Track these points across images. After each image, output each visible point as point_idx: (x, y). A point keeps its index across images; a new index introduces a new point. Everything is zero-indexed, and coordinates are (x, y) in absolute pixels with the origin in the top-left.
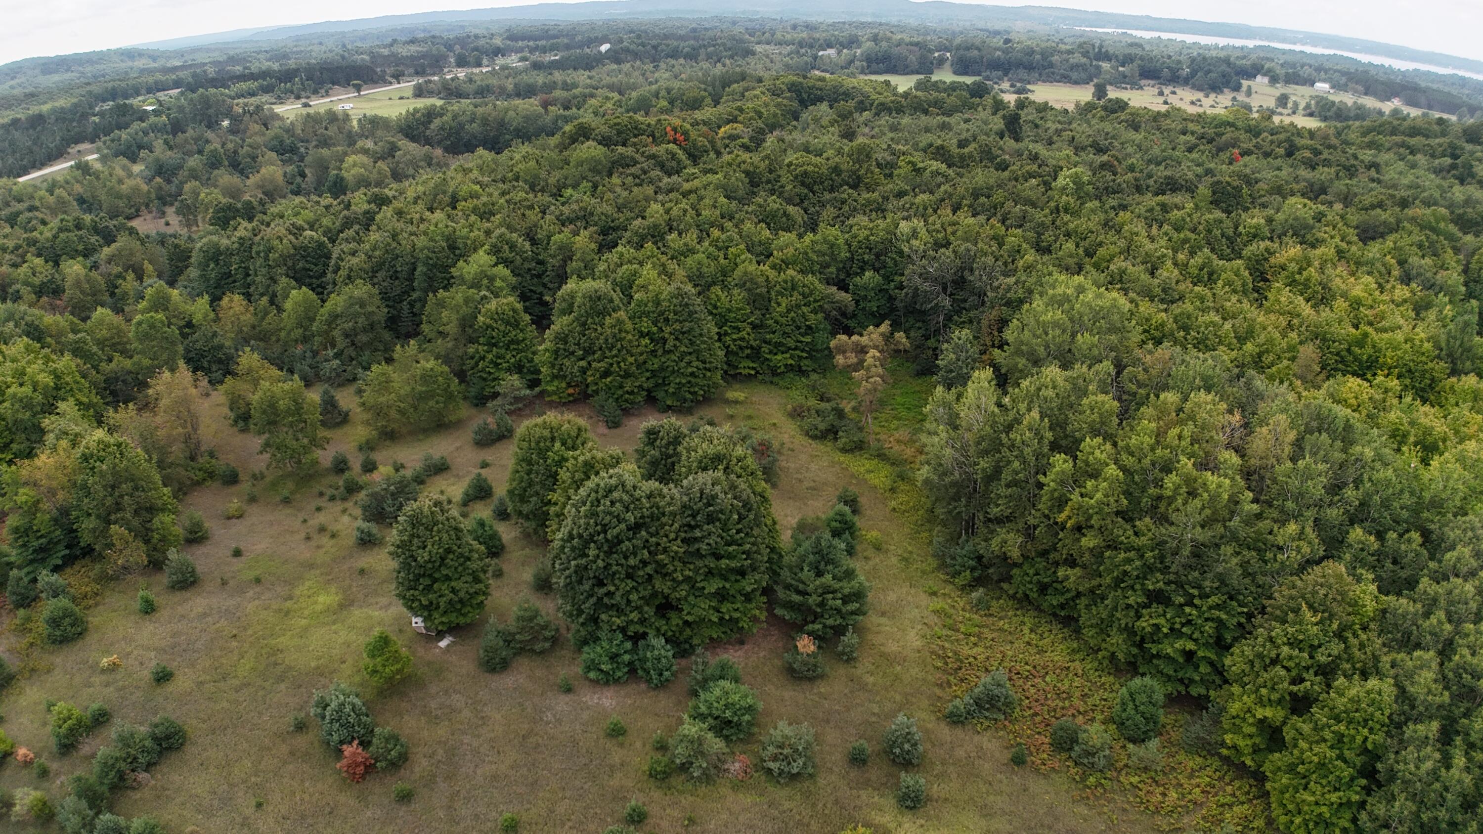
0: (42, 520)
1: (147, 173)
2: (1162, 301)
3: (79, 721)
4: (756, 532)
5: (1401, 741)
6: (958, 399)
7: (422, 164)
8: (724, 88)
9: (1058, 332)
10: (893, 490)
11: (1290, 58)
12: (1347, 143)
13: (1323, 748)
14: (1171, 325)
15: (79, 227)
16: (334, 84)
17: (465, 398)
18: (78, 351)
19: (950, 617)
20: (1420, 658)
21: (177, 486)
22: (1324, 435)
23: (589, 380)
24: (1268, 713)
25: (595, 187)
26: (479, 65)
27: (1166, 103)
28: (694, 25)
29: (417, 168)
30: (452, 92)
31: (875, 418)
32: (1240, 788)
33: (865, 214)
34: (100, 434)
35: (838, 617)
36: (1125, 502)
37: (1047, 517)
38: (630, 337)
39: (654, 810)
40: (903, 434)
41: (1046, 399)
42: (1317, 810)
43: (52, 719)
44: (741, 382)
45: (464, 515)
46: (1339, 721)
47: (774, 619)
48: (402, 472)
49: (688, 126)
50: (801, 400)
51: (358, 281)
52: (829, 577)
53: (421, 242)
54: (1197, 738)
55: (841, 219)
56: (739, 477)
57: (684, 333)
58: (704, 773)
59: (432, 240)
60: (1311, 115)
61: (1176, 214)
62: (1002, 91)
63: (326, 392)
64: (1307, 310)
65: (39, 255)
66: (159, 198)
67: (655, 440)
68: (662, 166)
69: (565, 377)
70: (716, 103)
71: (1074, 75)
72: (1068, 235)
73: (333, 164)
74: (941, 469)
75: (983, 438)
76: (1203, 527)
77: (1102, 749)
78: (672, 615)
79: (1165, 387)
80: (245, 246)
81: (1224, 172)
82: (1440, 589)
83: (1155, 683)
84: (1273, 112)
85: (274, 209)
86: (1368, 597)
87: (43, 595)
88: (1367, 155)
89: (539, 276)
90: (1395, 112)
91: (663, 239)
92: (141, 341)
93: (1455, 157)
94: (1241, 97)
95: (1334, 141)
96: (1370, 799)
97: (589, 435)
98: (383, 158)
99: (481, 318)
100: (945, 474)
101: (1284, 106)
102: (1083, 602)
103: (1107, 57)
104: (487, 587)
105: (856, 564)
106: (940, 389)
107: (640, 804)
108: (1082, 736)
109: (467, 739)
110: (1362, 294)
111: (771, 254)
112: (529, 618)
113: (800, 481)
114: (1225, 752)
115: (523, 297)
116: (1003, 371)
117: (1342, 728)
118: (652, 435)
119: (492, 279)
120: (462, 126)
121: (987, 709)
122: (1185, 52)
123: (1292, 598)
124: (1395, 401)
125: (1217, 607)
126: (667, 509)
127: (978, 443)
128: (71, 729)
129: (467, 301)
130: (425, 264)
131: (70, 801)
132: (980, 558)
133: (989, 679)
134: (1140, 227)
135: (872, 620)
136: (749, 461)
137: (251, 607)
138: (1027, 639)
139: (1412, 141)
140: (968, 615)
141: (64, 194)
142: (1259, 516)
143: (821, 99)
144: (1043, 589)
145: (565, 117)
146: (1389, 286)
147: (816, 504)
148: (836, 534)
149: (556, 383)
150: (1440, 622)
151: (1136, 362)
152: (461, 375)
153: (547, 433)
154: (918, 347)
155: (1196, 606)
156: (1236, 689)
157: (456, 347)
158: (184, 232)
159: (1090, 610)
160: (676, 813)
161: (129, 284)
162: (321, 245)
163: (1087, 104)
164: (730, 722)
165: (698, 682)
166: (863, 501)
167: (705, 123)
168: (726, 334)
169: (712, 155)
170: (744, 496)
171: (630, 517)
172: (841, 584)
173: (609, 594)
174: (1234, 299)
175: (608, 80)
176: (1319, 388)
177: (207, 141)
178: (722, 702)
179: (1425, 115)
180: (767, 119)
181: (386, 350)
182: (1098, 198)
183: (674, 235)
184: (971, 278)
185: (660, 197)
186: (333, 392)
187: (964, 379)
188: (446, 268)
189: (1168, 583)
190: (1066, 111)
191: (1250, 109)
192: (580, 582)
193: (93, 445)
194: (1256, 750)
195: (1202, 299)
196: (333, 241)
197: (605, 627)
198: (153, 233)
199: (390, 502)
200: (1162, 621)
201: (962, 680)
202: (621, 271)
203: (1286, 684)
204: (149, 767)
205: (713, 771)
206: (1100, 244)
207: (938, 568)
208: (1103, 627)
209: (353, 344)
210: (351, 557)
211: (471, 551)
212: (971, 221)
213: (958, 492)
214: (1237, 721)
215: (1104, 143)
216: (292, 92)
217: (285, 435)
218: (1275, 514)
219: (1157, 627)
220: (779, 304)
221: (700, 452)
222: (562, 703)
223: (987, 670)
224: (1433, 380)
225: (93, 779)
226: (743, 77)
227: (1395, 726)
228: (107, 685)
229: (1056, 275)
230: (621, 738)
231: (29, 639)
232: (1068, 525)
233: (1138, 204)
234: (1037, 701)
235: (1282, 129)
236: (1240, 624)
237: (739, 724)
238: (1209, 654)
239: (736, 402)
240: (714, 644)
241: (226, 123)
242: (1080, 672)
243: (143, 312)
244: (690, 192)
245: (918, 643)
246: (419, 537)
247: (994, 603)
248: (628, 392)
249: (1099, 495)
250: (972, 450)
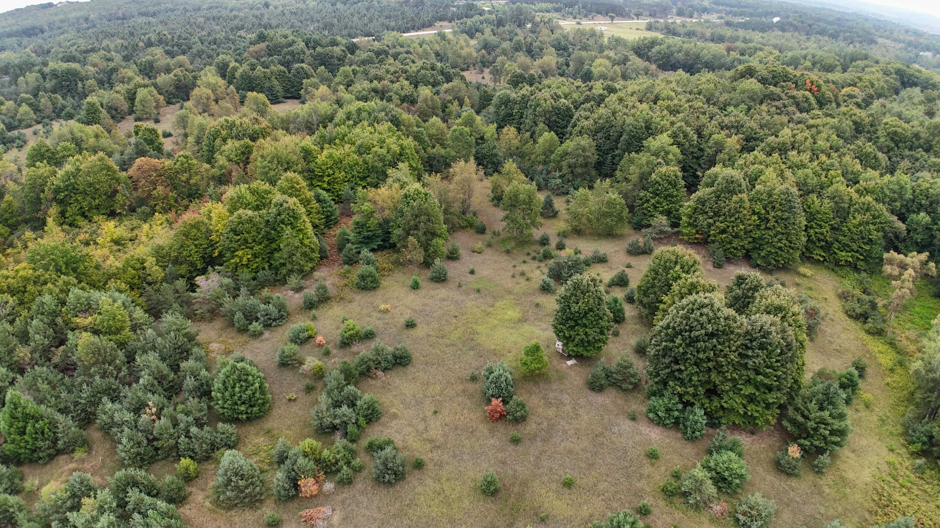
0: (373, 222)
1: (478, 46)
3: (357, 333)
4: (789, 365)
7: (642, 72)
8: (851, 62)
10: (892, 370)
15: (433, 69)
16: (598, 13)
17: (629, 222)
18: (417, 138)
19: (896, 470)
21: (451, 226)
23: (712, 232)
25: (749, 109)
26: (691, 17)
28: (839, 16)
29: (638, 74)
30: (671, 31)
31: (897, 317)
33: (930, 171)
34: (417, 185)
35: (823, 442)
38: (745, 212)
39: (656, 511)
40: (912, 334)
43: (343, 327)
44: (812, 263)
45: (607, 292)
47: (779, 425)
48: (579, 255)
49: (822, 82)
50: (850, 288)
51: (585, 136)
52: (827, 413)
53: (629, 120)
55: (912, 171)
56: (790, 325)
57: (782, 219)
58: (696, 504)
59: (636, 120)
63: (548, 197)
65: (407, 79)
66: (482, 62)
67: (742, 284)
68: (798, 105)
69: (696, 226)
70: (844, 71)
73: (587, 62)
74: (929, 366)
78: (715, 399)
80: (525, 100)
85: (546, 82)
87: (361, 262)
89: (698, 158)
91: (786, 153)
92: (453, 141)
97: (700, 267)
98: (618, 64)
99: (654, 176)
100: (930, 371)
104: (607, 339)
105: (848, 411)
107: (649, 504)
109: (563, 423)
111: (858, 182)
112: (625, 367)
113: (831, 343)
115: (684, 169)
118: (741, 280)
119: (667, 153)
120: (672, 53)
126: (736, 331)
128: (351, 336)
129: (648, 163)
130: (629, 134)
131: (336, 373)
132: (931, 437)
133: (902, 521)
135: (845, 452)
136: (801, 317)
137: (469, 304)
140: (908, 473)
141: (428, 48)
143: (915, 85)
145: (740, 60)
147: (836, 362)
148: (843, 386)
149: (689, 229)
152: (631, 208)
153: (673, 258)
157: (634, 190)
158: (491, 84)
160: (669, 520)
161: (454, 107)
162: (568, 109)
164: (726, 479)
165: (715, 447)
166: (869, 371)
167: (834, 83)
168: (811, 227)
169: (834, 105)
170: (789, 340)
171: (710, 328)
172: (833, 421)
173: (680, 370)
175: (773, 41)
177: (516, 34)
178: (726, 465)
180: (877, 89)
181: (590, 181)
183: (794, 153)
185: (791, 125)
186: (552, 197)
188: (640, 140)
192: (664, 356)
193: (412, 190)
196: (576, 108)
197: (670, 390)
198: (474, 82)
199: (566, 270)
201: (885, 514)
202: (753, 168)
204: (385, 370)
205: (702, 504)
207: (902, 434)
209: (572, 172)
210: (534, 295)
211: (604, 314)
213: (934, 387)
216: (572, 14)
217: (518, 214)
220: (854, 218)
221: (769, 301)
222: (626, 425)
223: (904, 514)
225: (352, 365)
226: (866, 57)
228: (380, 319)
230: (654, 460)
231: (346, 281)
237: (730, 483)
239: (804, 276)
240: (734, 427)
241: (529, 26)
243: (458, 125)
244: (813, 126)
245: (868, 479)
246: (576, 296)
247: (928, 471)
248: (734, 248)
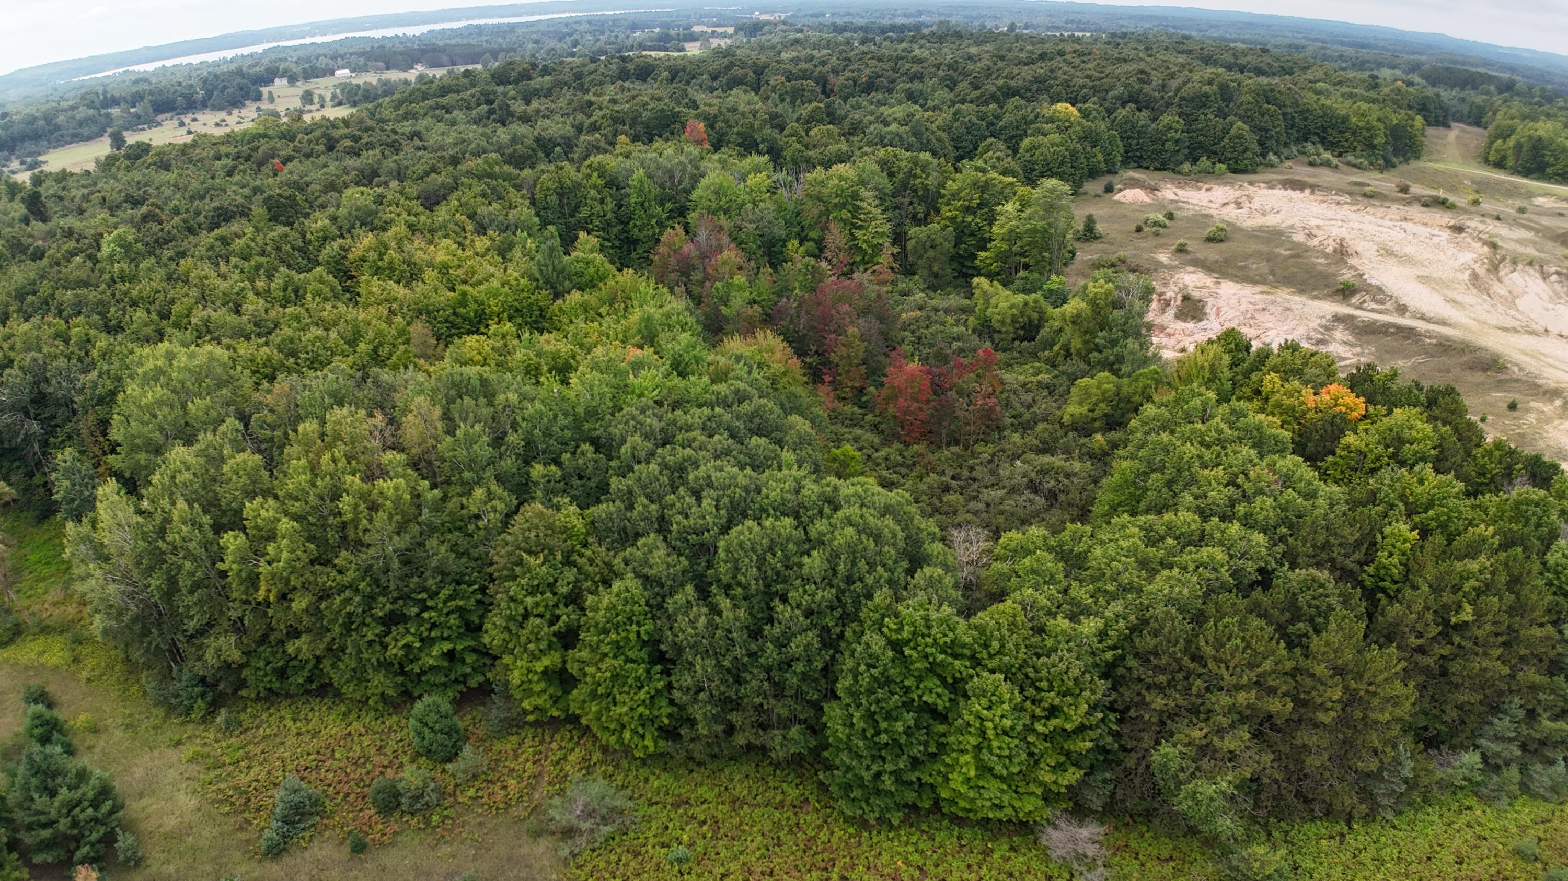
2: (259, 335)
5: (669, 617)
6: (94, 527)
9: (166, 410)
10: (76, 660)
11: (301, 53)
12: (382, 121)
13: (609, 662)
14: (277, 356)
19: (208, 756)
20: (645, 545)
22: (466, 399)
24: (546, 662)
27: (190, 132)
31: (18, 592)
32: (562, 739)
35: (99, 827)
36: (312, 546)
37: (247, 602)
40: (55, 593)
41: (184, 484)
42: (636, 715)
46: (606, 632)
47: (36, 870)
52: (64, 791)
54: (501, 721)
60: (340, 104)
61: (239, 243)
62: (14, 173)
64: (401, 291)
71: (85, 131)
72: (134, 304)
74: (113, 611)
75: (140, 556)
76: (398, 533)
77: (426, 785)
79: (299, 419)
81: (272, 185)
82: (630, 480)
83: (435, 698)
84: (301, 112)
86: (573, 518)
88: (406, 127)
90: (421, 78)
93: (490, 102)
94: (265, 105)
95: (370, 123)
96: (673, 678)
100: (120, 613)
101: (311, 102)
102: (326, 665)
103: (115, 102)
105: (83, 761)
106: (70, 525)
108: (401, 786)
110: (446, 258)
114: (531, 718)
116: (127, 475)
117: (613, 636)
121: (300, 821)
122: (194, 74)
123: (510, 554)
124: (516, 342)
125: (451, 598)
127: (139, 563)
132: (203, 680)
133: (282, 793)
134: (206, 269)
135: (134, 808)
138: (294, 731)
139: (444, 101)
140: (224, 744)
142: (445, 498)
144: (282, 674)
146: (468, 242)
148: (45, 740)
150: (645, 506)
151: (259, 407)
154: (26, 490)
155: (432, 608)
156: (507, 659)
159: (338, 668)
163: (108, 157)
166: (51, 689)
172: (80, 791)
174: (328, 306)
176: (442, 358)
179: (449, 72)
182: (151, 253)
184: (51, 390)
187: (90, 503)
189: (394, 602)
190: (88, 173)
191: (277, 115)
194: (556, 700)
195: (298, 319)
200: (409, 638)
201: (258, 810)
203: (546, 629)
206: (172, 302)
207: (168, 715)
208: (359, 676)
212: (26, 326)
213: (144, 626)
214: (525, 686)
215: (137, 194)
218: (459, 489)
219: (407, 646)
223: (275, 785)
224: (541, 309)
227: (656, 608)
229: (138, 351)
232: (272, 598)
233: (196, 246)
234: (340, 782)
235: (315, 125)
236: (479, 602)
238: (467, 644)
242: (363, 730)
245: (193, 802)
247: (243, 716)
249: (285, 555)
250: (135, 575)
